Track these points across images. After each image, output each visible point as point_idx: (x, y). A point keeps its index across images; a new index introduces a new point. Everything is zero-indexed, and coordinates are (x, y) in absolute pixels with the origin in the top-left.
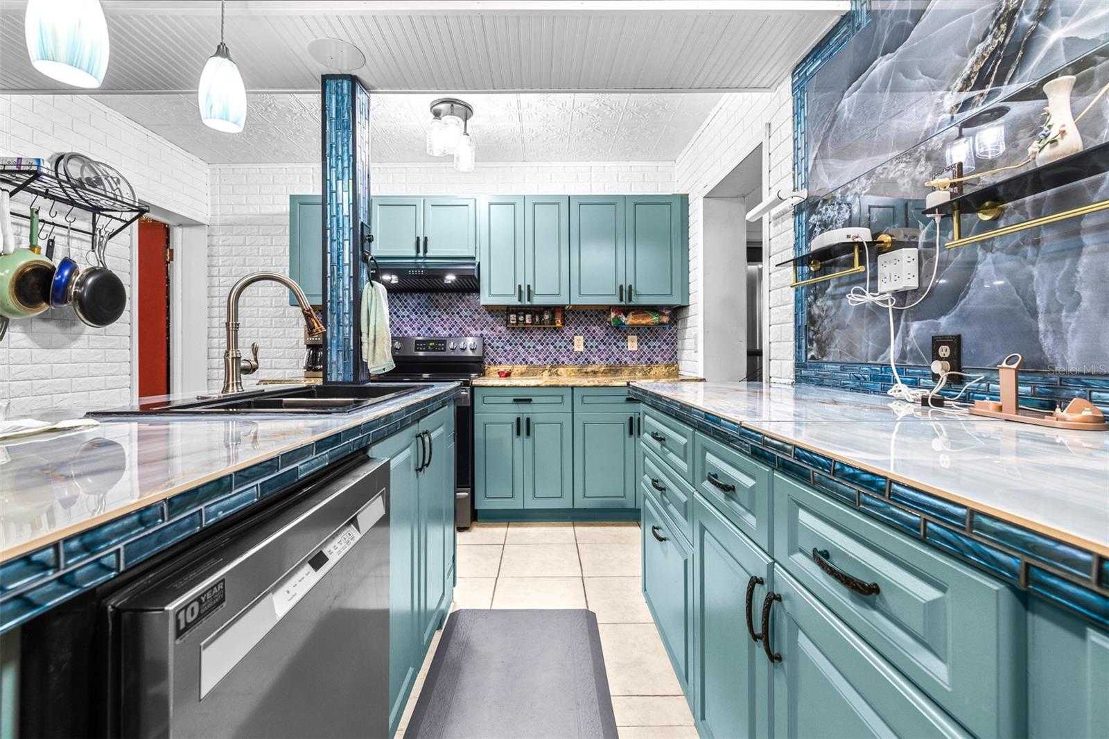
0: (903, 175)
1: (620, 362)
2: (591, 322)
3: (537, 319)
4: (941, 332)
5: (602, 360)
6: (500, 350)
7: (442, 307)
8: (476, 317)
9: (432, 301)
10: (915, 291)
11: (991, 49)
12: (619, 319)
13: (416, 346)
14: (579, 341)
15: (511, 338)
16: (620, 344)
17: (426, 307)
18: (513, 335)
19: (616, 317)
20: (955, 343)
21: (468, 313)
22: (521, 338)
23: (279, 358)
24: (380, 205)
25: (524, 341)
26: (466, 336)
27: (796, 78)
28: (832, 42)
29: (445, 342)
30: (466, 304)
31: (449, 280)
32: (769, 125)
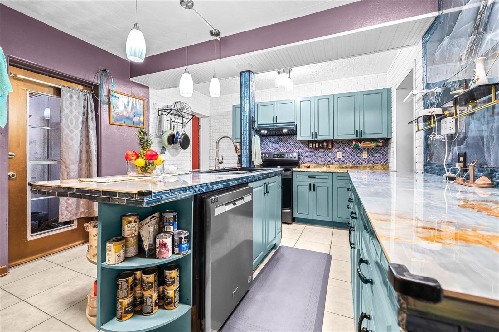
0: (452, 87)
1: (359, 163)
2: (345, 146)
3: (321, 145)
4: (461, 151)
5: (350, 162)
6: (306, 158)
7: (283, 141)
8: (296, 145)
9: (280, 139)
11: (473, 39)
12: (357, 145)
13: (274, 156)
14: (339, 154)
15: (310, 153)
17: (278, 141)
18: (311, 151)
19: (355, 143)
20: (465, 155)
21: (293, 143)
22: (314, 153)
24: (261, 106)
25: (316, 154)
26: (292, 152)
27: (423, 41)
28: (433, 28)
29: (284, 154)
30: (292, 140)
31: (285, 132)
32: (416, 60)
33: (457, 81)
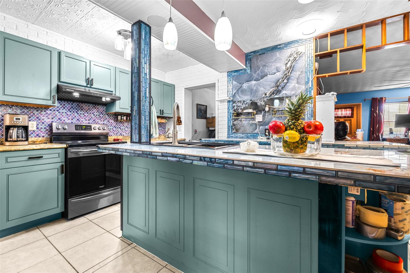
0: (258, 102)
3: (128, 119)
4: (266, 128)
6: (111, 130)
7: (85, 110)
8: (101, 116)
9: (79, 106)
11: (275, 89)
13: (76, 128)
15: (116, 125)
17: (76, 109)
18: (117, 124)
21: (98, 114)
22: (120, 125)
24: (65, 56)
25: (121, 127)
26: (97, 124)
27: (229, 74)
28: (240, 72)
29: (91, 126)
30: (97, 110)
31: (105, 100)
32: (218, 80)
33: (263, 101)
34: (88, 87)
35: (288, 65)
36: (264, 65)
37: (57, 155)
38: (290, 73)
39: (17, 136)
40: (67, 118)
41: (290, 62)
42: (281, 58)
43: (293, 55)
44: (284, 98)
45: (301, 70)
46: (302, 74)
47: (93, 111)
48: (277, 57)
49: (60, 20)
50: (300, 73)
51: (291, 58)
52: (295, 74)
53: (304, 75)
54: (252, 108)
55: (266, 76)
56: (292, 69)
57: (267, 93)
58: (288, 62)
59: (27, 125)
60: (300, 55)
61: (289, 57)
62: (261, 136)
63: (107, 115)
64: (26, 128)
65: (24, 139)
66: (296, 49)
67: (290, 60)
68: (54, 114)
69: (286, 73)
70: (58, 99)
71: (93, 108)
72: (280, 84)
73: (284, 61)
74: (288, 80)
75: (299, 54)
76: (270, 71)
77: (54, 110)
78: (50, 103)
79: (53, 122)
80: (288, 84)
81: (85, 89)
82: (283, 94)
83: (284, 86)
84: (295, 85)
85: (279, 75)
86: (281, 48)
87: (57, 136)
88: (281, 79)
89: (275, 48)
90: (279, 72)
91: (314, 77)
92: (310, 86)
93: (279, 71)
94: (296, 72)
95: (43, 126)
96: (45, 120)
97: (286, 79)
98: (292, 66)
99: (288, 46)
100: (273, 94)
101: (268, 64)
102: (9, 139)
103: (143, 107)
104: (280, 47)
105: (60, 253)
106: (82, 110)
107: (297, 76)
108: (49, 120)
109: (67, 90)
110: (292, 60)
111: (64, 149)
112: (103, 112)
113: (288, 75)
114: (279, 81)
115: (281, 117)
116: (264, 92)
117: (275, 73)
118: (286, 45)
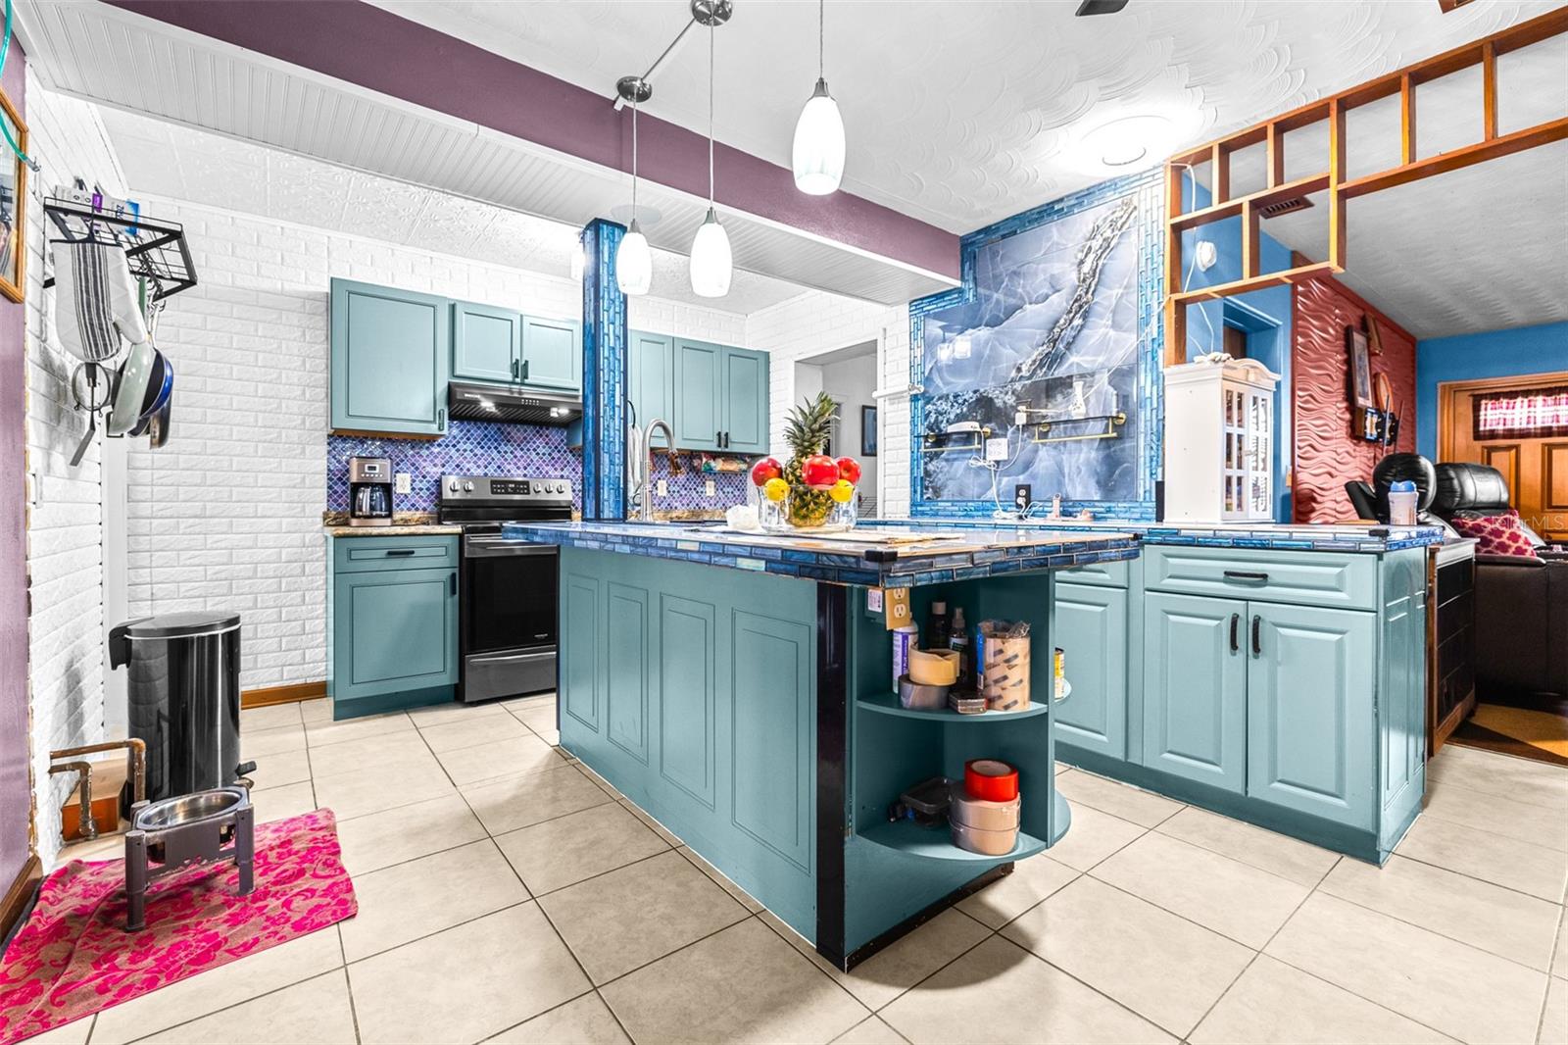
0: (997, 398)
4: (1020, 483)
5: (683, 505)
7: (515, 441)
8: (556, 455)
9: (502, 433)
10: (1005, 461)
11: (1046, 352)
12: (708, 465)
13: (492, 488)
14: (662, 485)
16: (699, 489)
17: (496, 440)
19: (706, 462)
20: (1028, 488)
21: (547, 450)
23: (269, 502)
24: (466, 313)
26: (544, 477)
27: (914, 308)
28: (946, 299)
29: (527, 483)
30: (544, 440)
31: (558, 413)
32: (885, 330)
33: (1010, 393)
34: (517, 384)
35: (1086, 268)
36: (1014, 273)
37: (442, 551)
38: (1093, 294)
39: (371, 505)
40: (475, 463)
41: (1092, 256)
42: (1064, 245)
43: (1101, 230)
44: (1074, 379)
45: (1126, 280)
46: (1127, 293)
47: (534, 443)
48: (1052, 244)
49: (452, 229)
50: (1121, 291)
51: (1095, 241)
52: (1106, 298)
53: (1134, 298)
54: (979, 418)
55: (1021, 308)
56: (1096, 280)
57: (1024, 366)
58: (1086, 256)
59: (389, 481)
60: (1124, 229)
61: (1089, 239)
62: (1004, 510)
63: (571, 452)
64: (387, 488)
65: (383, 513)
66: (1109, 209)
67: (1090, 248)
68: (447, 453)
69: (1080, 296)
70: (452, 418)
71: (535, 436)
72: (1062, 334)
73: (1074, 253)
74: (1085, 317)
75: (1119, 225)
76: (1032, 292)
77: (447, 446)
78: (433, 429)
79: (443, 473)
80: (1085, 332)
81: (510, 391)
82: (1071, 365)
83: (1074, 338)
84: (1107, 333)
85: (1059, 302)
86: (1065, 210)
87: (451, 507)
88: (1065, 316)
89: (1047, 212)
90: (1058, 291)
91: (1166, 299)
92: (1155, 335)
93: (1058, 288)
94: (1111, 289)
95: (424, 485)
96: (428, 469)
97: (1078, 315)
98: (1098, 271)
99: (1086, 202)
100: (1041, 369)
101: (1026, 266)
102: (357, 513)
103: (606, 433)
104: (1063, 209)
105: (433, 754)
106: (509, 441)
107: (1114, 302)
108: (435, 469)
109: (466, 395)
110: (1097, 248)
111: (457, 536)
112: (559, 444)
113: (1085, 299)
114: (1058, 322)
115: (1065, 443)
116: (1013, 363)
117: (1047, 297)
118: (1080, 200)
